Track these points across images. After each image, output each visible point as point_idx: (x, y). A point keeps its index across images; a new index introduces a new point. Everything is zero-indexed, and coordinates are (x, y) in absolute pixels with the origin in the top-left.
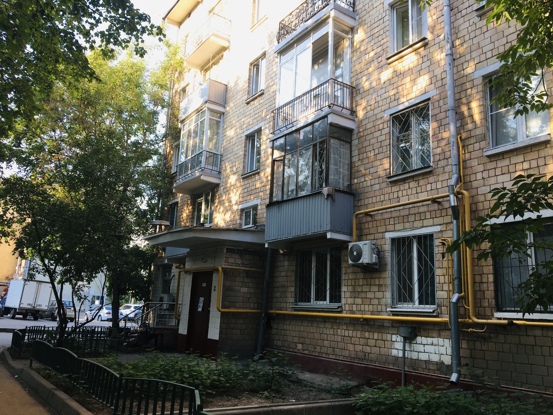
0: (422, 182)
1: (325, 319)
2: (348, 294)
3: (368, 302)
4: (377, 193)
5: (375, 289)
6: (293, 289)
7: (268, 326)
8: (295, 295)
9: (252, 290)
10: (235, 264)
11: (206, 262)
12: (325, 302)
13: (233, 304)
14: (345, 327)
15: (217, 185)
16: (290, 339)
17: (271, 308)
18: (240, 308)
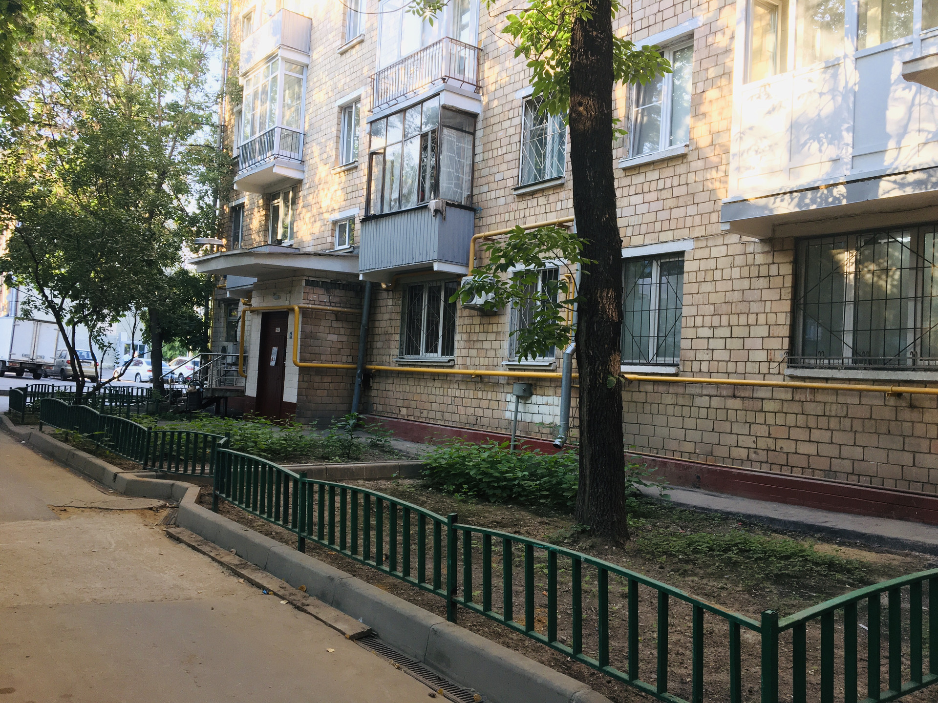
0: (552, 198)
1: (434, 377)
2: (462, 344)
3: (483, 353)
4: (502, 210)
5: (492, 337)
6: (397, 337)
7: (366, 386)
8: (401, 345)
9: (345, 339)
10: (318, 303)
11: (279, 298)
12: (435, 355)
13: (316, 357)
14: (456, 386)
15: (300, 182)
16: (392, 402)
17: (371, 363)
18: (326, 361)
